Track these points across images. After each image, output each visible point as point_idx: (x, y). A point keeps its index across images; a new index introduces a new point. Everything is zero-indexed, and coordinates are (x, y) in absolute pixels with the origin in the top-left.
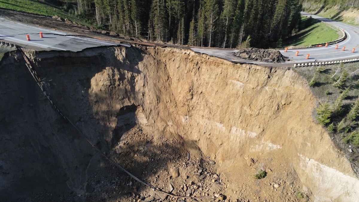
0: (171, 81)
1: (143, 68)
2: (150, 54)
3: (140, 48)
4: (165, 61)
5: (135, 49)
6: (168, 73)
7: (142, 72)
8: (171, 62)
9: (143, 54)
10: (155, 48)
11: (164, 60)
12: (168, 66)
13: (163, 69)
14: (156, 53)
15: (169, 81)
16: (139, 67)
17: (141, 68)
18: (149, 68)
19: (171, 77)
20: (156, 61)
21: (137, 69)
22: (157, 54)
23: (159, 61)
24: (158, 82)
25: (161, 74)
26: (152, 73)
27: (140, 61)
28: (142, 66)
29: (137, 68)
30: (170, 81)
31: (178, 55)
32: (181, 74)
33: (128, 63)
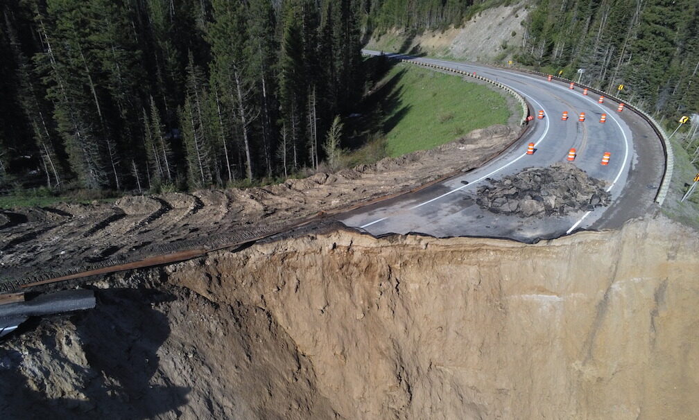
0: (309, 367)
1: (188, 367)
2: (188, 294)
3: (135, 286)
4: (262, 297)
5: (117, 300)
6: (289, 343)
7: (189, 389)
8: (288, 294)
9: (157, 305)
10: (202, 263)
11: (256, 297)
12: (279, 316)
13: (266, 334)
14: (215, 280)
15: (303, 369)
16: (169, 375)
17: (176, 374)
18: (210, 353)
19: (307, 353)
20: (225, 314)
21: (162, 388)
22: (220, 284)
23: (236, 307)
24: (268, 395)
25: (266, 356)
26: (232, 369)
27: (160, 343)
28: (178, 361)
29: (160, 382)
30: (310, 370)
31: (308, 260)
32: (344, 328)
33: (112, 387)
